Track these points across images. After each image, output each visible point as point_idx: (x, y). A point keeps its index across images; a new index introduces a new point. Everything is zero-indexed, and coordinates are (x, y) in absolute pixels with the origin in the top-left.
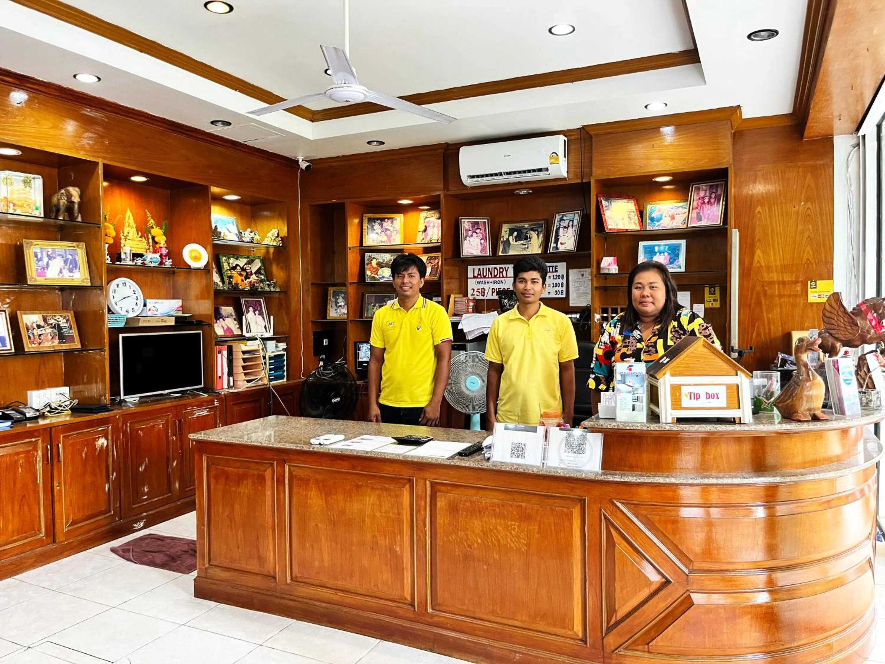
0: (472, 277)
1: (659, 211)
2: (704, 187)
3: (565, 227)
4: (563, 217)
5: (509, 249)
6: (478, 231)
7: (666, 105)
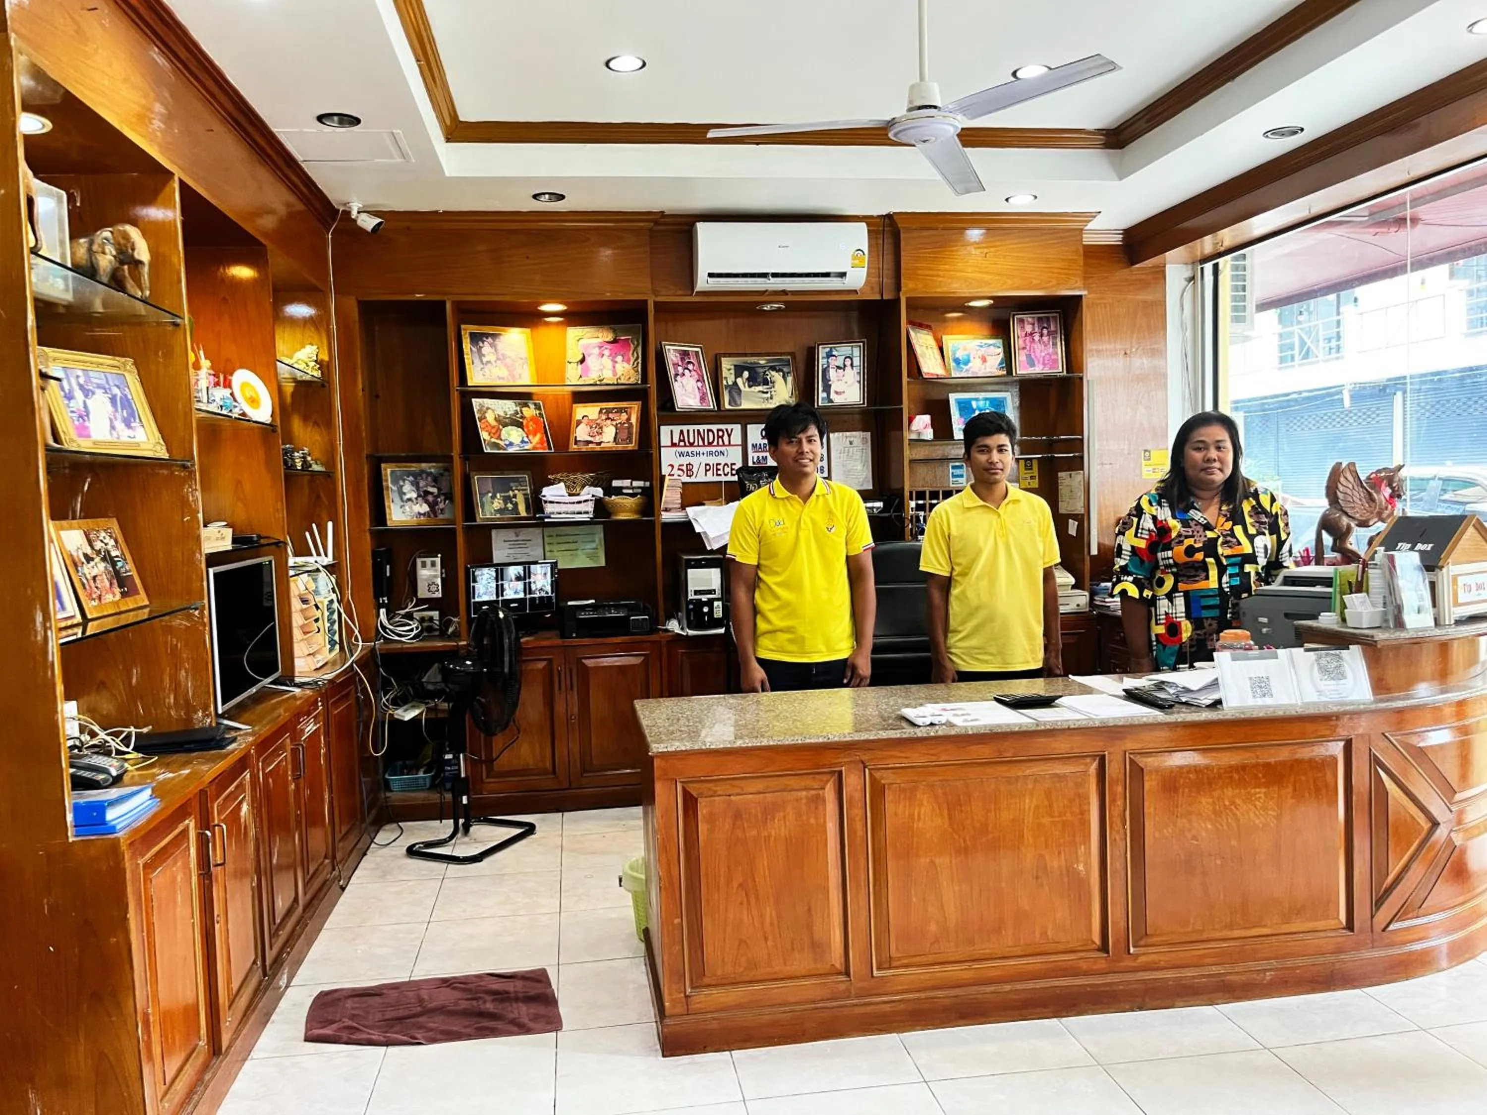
0: (670, 444)
1: (965, 349)
2: (1030, 320)
3: (838, 367)
4: (831, 351)
5: (740, 398)
6: (690, 367)
7: (1036, 197)
